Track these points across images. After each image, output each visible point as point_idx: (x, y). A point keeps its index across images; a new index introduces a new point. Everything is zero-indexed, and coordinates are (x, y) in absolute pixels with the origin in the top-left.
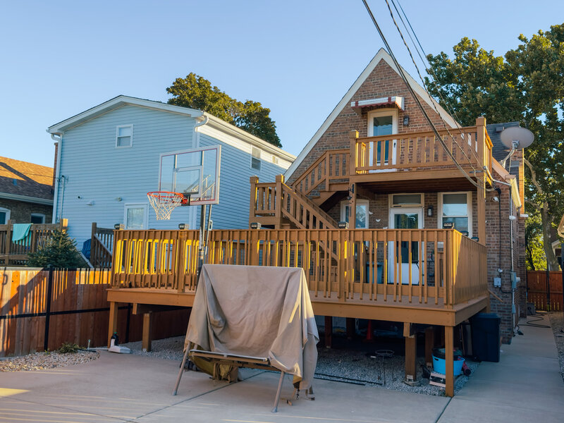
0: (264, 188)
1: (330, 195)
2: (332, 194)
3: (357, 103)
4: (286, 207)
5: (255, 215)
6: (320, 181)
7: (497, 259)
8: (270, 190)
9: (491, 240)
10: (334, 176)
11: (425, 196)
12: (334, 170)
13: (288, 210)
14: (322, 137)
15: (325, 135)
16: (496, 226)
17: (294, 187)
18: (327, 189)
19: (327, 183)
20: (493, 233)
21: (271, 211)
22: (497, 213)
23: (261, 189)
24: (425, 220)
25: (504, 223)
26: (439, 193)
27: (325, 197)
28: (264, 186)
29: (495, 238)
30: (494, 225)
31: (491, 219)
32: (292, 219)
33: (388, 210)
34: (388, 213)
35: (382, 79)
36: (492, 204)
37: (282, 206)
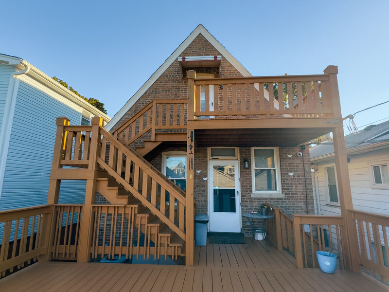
0: (75, 133)
1: (155, 145)
2: (158, 144)
3: (184, 58)
4: (103, 156)
5: (61, 166)
6: (146, 130)
7: (304, 207)
8: (83, 137)
9: (298, 190)
10: (160, 126)
11: (240, 150)
12: (160, 119)
13: (107, 162)
14: (145, 93)
15: (148, 92)
16: (300, 177)
17: (116, 135)
18: (153, 139)
19: (153, 132)
20: (299, 184)
21: (84, 161)
22: (301, 166)
23: (72, 134)
24: (241, 172)
25: (307, 175)
26: (251, 148)
27: (150, 147)
28: (75, 130)
29: (301, 188)
30: (299, 176)
31: (297, 171)
32: (111, 172)
33: (207, 162)
34: (207, 164)
35: (200, 49)
36: (297, 159)
37: (99, 155)
